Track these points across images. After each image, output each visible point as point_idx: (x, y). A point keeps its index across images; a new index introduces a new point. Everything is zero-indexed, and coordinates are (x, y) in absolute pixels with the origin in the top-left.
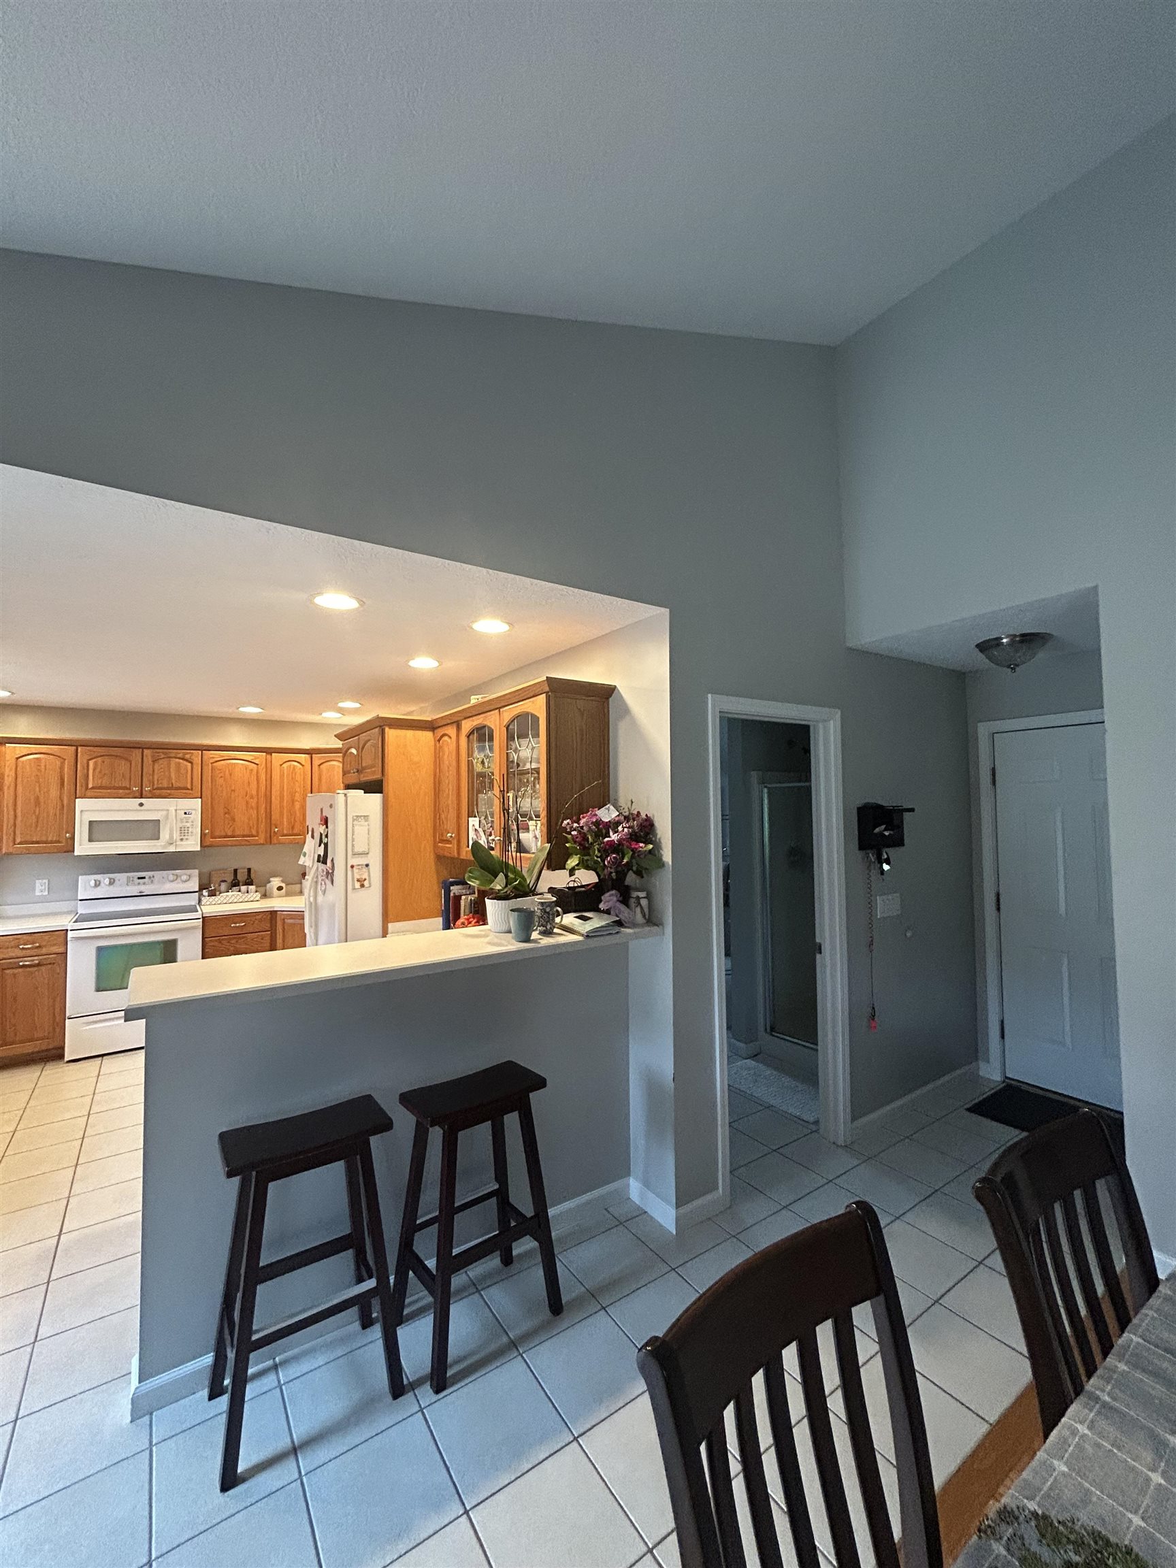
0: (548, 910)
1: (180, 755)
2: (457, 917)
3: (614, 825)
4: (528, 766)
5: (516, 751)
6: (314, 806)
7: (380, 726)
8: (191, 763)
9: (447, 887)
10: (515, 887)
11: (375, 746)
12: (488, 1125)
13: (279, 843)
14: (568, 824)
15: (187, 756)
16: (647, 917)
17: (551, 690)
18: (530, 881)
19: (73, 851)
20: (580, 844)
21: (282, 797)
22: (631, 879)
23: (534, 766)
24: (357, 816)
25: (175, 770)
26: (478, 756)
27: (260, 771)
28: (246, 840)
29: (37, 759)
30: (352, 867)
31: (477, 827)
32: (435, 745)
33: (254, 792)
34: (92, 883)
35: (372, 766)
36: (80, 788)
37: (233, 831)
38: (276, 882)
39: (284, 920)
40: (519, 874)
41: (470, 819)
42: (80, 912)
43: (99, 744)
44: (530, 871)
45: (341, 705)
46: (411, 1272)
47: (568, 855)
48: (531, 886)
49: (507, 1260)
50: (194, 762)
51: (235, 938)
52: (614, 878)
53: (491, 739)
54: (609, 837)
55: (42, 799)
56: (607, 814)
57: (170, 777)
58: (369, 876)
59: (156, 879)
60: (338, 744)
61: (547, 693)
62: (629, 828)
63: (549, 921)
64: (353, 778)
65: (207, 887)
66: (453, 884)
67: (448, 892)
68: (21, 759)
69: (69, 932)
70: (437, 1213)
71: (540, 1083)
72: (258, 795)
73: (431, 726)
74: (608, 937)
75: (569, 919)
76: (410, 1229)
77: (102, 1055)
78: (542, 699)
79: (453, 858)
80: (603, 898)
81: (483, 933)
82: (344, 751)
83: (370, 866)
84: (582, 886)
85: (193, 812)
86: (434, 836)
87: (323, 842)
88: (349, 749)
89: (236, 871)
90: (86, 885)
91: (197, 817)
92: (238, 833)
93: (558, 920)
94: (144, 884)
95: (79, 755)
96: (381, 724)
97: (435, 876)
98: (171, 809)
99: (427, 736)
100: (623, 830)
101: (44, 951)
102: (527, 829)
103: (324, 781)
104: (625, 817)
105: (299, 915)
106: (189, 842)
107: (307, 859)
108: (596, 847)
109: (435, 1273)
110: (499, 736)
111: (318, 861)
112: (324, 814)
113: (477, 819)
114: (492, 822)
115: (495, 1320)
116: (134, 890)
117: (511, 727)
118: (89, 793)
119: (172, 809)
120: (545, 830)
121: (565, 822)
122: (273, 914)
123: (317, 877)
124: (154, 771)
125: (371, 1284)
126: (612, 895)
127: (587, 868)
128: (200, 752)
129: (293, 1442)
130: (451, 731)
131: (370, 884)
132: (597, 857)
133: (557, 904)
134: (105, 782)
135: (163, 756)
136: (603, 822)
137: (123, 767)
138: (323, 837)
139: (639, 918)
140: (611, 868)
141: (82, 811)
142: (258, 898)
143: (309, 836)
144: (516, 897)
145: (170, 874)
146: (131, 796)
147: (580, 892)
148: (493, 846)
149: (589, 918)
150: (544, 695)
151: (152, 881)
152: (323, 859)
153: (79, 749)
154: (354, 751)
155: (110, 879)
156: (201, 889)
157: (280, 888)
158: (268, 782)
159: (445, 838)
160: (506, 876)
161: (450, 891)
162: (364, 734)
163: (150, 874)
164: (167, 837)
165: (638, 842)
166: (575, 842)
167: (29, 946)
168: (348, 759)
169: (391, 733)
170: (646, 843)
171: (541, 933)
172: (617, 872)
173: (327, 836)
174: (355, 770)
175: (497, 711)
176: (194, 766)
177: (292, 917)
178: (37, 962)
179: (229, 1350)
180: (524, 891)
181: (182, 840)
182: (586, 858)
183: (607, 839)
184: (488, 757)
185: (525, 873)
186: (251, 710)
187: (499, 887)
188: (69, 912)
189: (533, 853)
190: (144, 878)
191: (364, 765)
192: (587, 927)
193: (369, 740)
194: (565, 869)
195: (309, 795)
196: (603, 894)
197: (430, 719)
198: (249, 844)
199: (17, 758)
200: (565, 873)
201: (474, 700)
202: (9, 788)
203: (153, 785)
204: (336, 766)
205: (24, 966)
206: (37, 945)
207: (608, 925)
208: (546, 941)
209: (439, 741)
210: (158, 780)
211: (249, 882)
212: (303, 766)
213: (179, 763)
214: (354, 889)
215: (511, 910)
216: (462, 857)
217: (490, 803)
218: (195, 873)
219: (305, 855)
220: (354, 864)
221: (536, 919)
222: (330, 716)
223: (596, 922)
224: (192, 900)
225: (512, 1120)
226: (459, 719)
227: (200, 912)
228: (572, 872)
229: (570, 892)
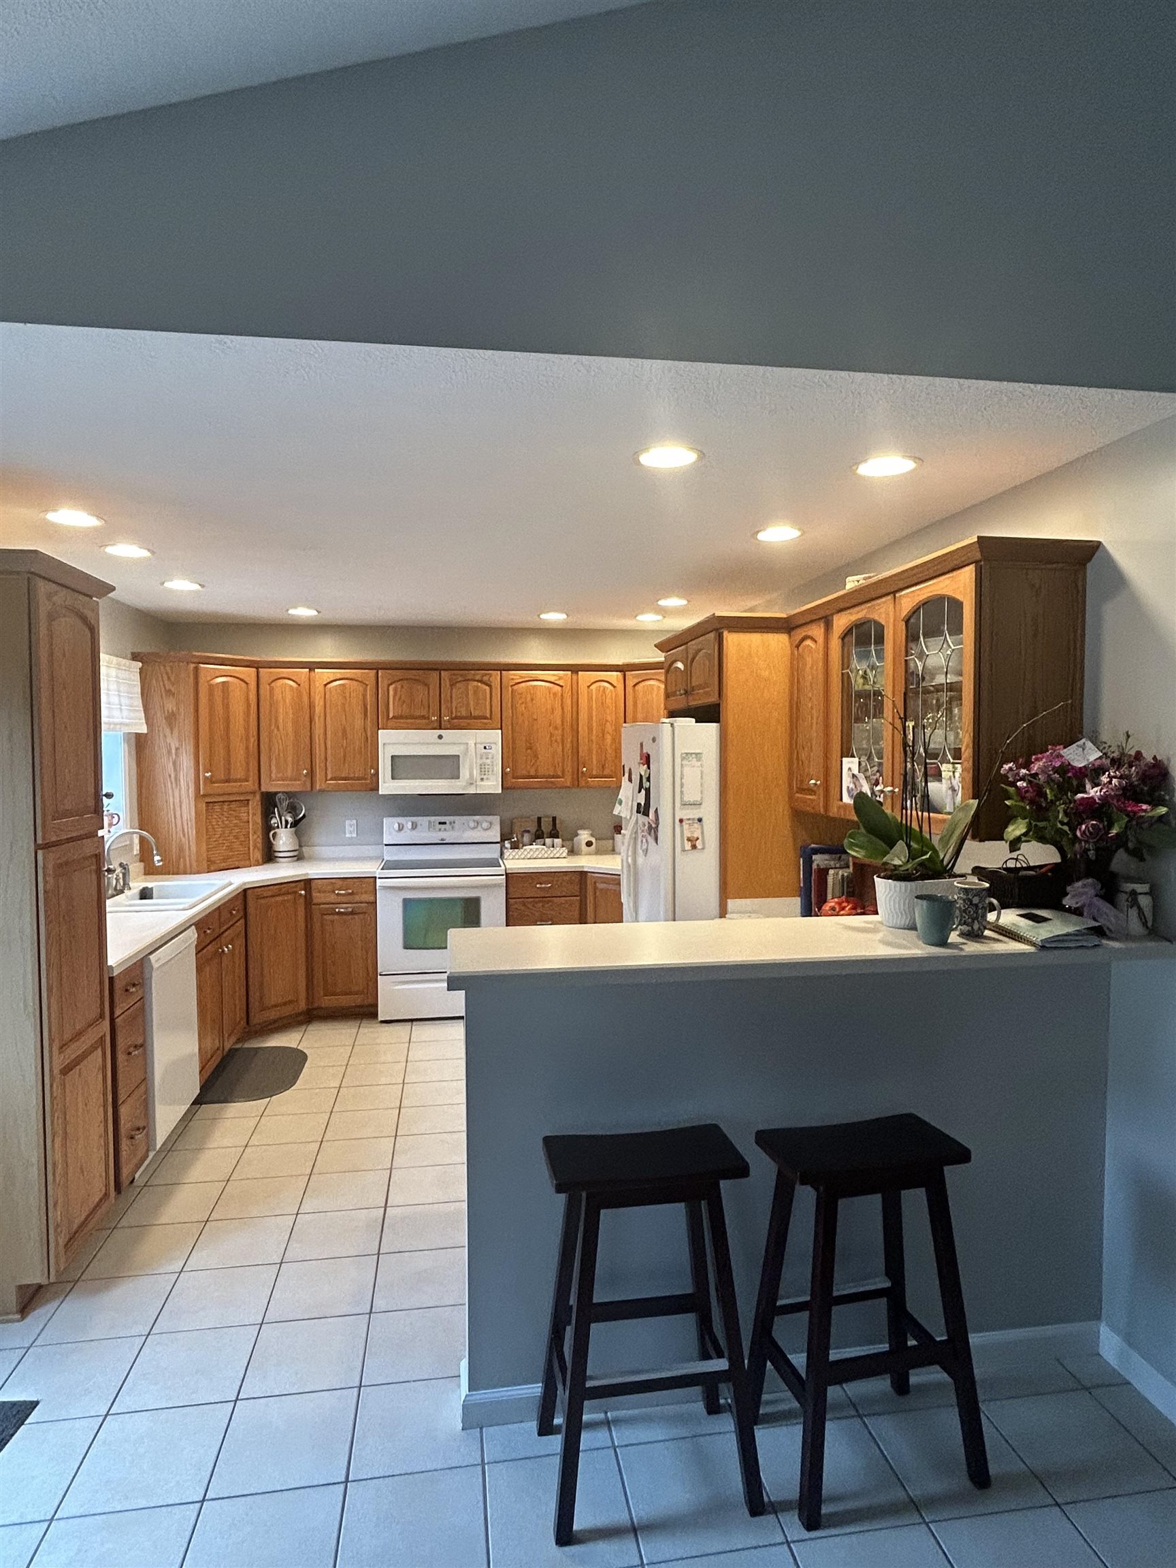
0: (976, 900)
1: (478, 677)
2: (822, 900)
3: (1094, 773)
4: (940, 679)
5: (922, 656)
6: (631, 739)
7: (717, 630)
8: (490, 686)
9: (807, 855)
10: (922, 864)
11: (708, 656)
12: (877, 1199)
13: (588, 787)
14: (1011, 769)
15: (485, 678)
16: (1150, 924)
17: (985, 558)
18: (945, 855)
19: (378, 790)
20: (1032, 802)
21: (590, 729)
22: (1120, 861)
23: (951, 678)
24: (687, 754)
25: (474, 694)
26: (858, 666)
27: (565, 695)
28: (550, 782)
29: (343, 685)
30: (681, 821)
31: (856, 771)
32: (792, 654)
33: (559, 722)
34: (396, 826)
35: (706, 685)
36: (380, 719)
37: (536, 770)
38: (584, 836)
39: (595, 883)
40: (927, 845)
41: (844, 759)
42: (386, 858)
43: (397, 666)
44: (945, 841)
45: (662, 603)
46: (769, 1363)
47: (1009, 819)
48: (945, 863)
49: (902, 1387)
50: (493, 684)
51: (540, 901)
52: (1094, 858)
53: (880, 640)
54: (1085, 792)
55: (348, 729)
56: (1082, 755)
57: (468, 705)
58: (702, 833)
59: (456, 826)
60: (660, 657)
61: (976, 562)
62: (1121, 777)
63: (977, 918)
64: (679, 703)
65: (510, 837)
66: (816, 851)
67: (809, 862)
68: (329, 686)
69: (377, 880)
70: (808, 1298)
71: (962, 1155)
72: (563, 725)
73: (786, 626)
74: (1079, 952)
75: (1010, 917)
76: (768, 1311)
77: (412, 1020)
78: (968, 574)
79: (815, 816)
80: (1069, 889)
81: (871, 926)
82: (666, 665)
83: (704, 820)
84: (1030, 868)
85: (493, 746)
86: (790, 786)
87: (644, 786)
88: (675, 661)
89: (539, 819)
90: (390, 827)
91: (497, 751)
92: (541, 772)
93: (991, 917)
94: (445, 830)
95: (380, 679)
96: (717, 627)
97: (791, 840)
98: (469, 742)
99: (778, 641)
100: (1110, 782)
101: (357, 898)
102: (938, 776)
103: (639, 706)
104: (1113, 761)
105: (615, 879)
106: (489, 783)
107: (625, 808)
108: (1061, 808)
109: (804, 1375)
110: (894, 635)
111: (638, 812)
112: (645, 751)
113: (856, 760)
114: (880, 764)
115: (883, 1462)
116: (435, 836)
117: (912, 620)
118: (390, 723)
119: (472, 743)
120: (969, 776)
121: (1006, 767)
122: (583, 875)
123: (636, 833)
124: (451, 697)
125: (721, 1364)
126: (1084, 886)
127: (1042, 839)
128: (499, 672)
129: (631, 1519)
130: (817, 631)
131: (704, 843)
132: (1062, 823)
133: (990, 892)
134: (405, 710)
135: (460, 679)
136: (1073, 768)
137: (420, 692)
138: (644, 780)
139: (1135, 926)
140: (1086, 842)
141: (384, 744)
142: (565, 855)
143: (625, 779)
144: (923, 877)
145: (471, 820)
146: (430, 727)
147: (1026, 877)
148: (881, 800)
149: (1045, 920)
150: (972, 567)
151: (453, 828)
152: (644, 809)
153: (380, 672)
154: (680, 665)
155: (413, 823)
156: (503, 840)
157: (589, 844)
158: (575, 709)
159: (805, 787)
160: (909, 846)
161: (811, 862)
162: (693, 642)
163: (451, 818)
164: (468, 776)
165: (1139, 801)
166: (1023, 799)
167: (343, 892)
168: (671, 677)
169: (732, 640)
170: (1155, 803)
171: (962, 935)
172: (1097, 850)
173: (648, 779)
174: (682, 692)
175: (892, 595)
176: (494, 690)
177: (605, 881)
178: (350, 910)
179: (560, 1387)
180: (935, 870)
181: (482, 779)
182: (1041, 824)
183: (1080, 796)
184: (873, 668)
185: (935, 841)
186: (554, 617)
187: (897, 862)
188: (377, 858)
189: (949, 813)
190: (445, 823)
191: (693, 684)
192: (1043, 932)
193: (701, 650)
194: (1002, 839)
195: (624, 725)
196: (1070, 882)
197: (784, 616)
198: (553, 786)
199: (326, 685)
200: (1003, 846)
201: (852, 583)
202: (319, 717)
203: (452, 713)
204: (655, 687)
205: (339, 913)
206: (350, 891)
207: (1078, 933)
208: (972, 948)
209: (798, 647)
210: (456, 708)
211: (554, 835)
212: (614, 687)
213: (477, 687)
214: (684, 850)
215: (917, 897)
216: (831, 815)
217: (877, 737)
218: (496, 820)
219: (620, 803)
220: (684, 818)
221: (957, 912)
222: (648, 620)
223: (1056, 927)
224: (492, 852)
225: (914, 1201)
226: (828, 612)
227: (503, 867)
228: (1014, 845)
229: (1012, 875)
